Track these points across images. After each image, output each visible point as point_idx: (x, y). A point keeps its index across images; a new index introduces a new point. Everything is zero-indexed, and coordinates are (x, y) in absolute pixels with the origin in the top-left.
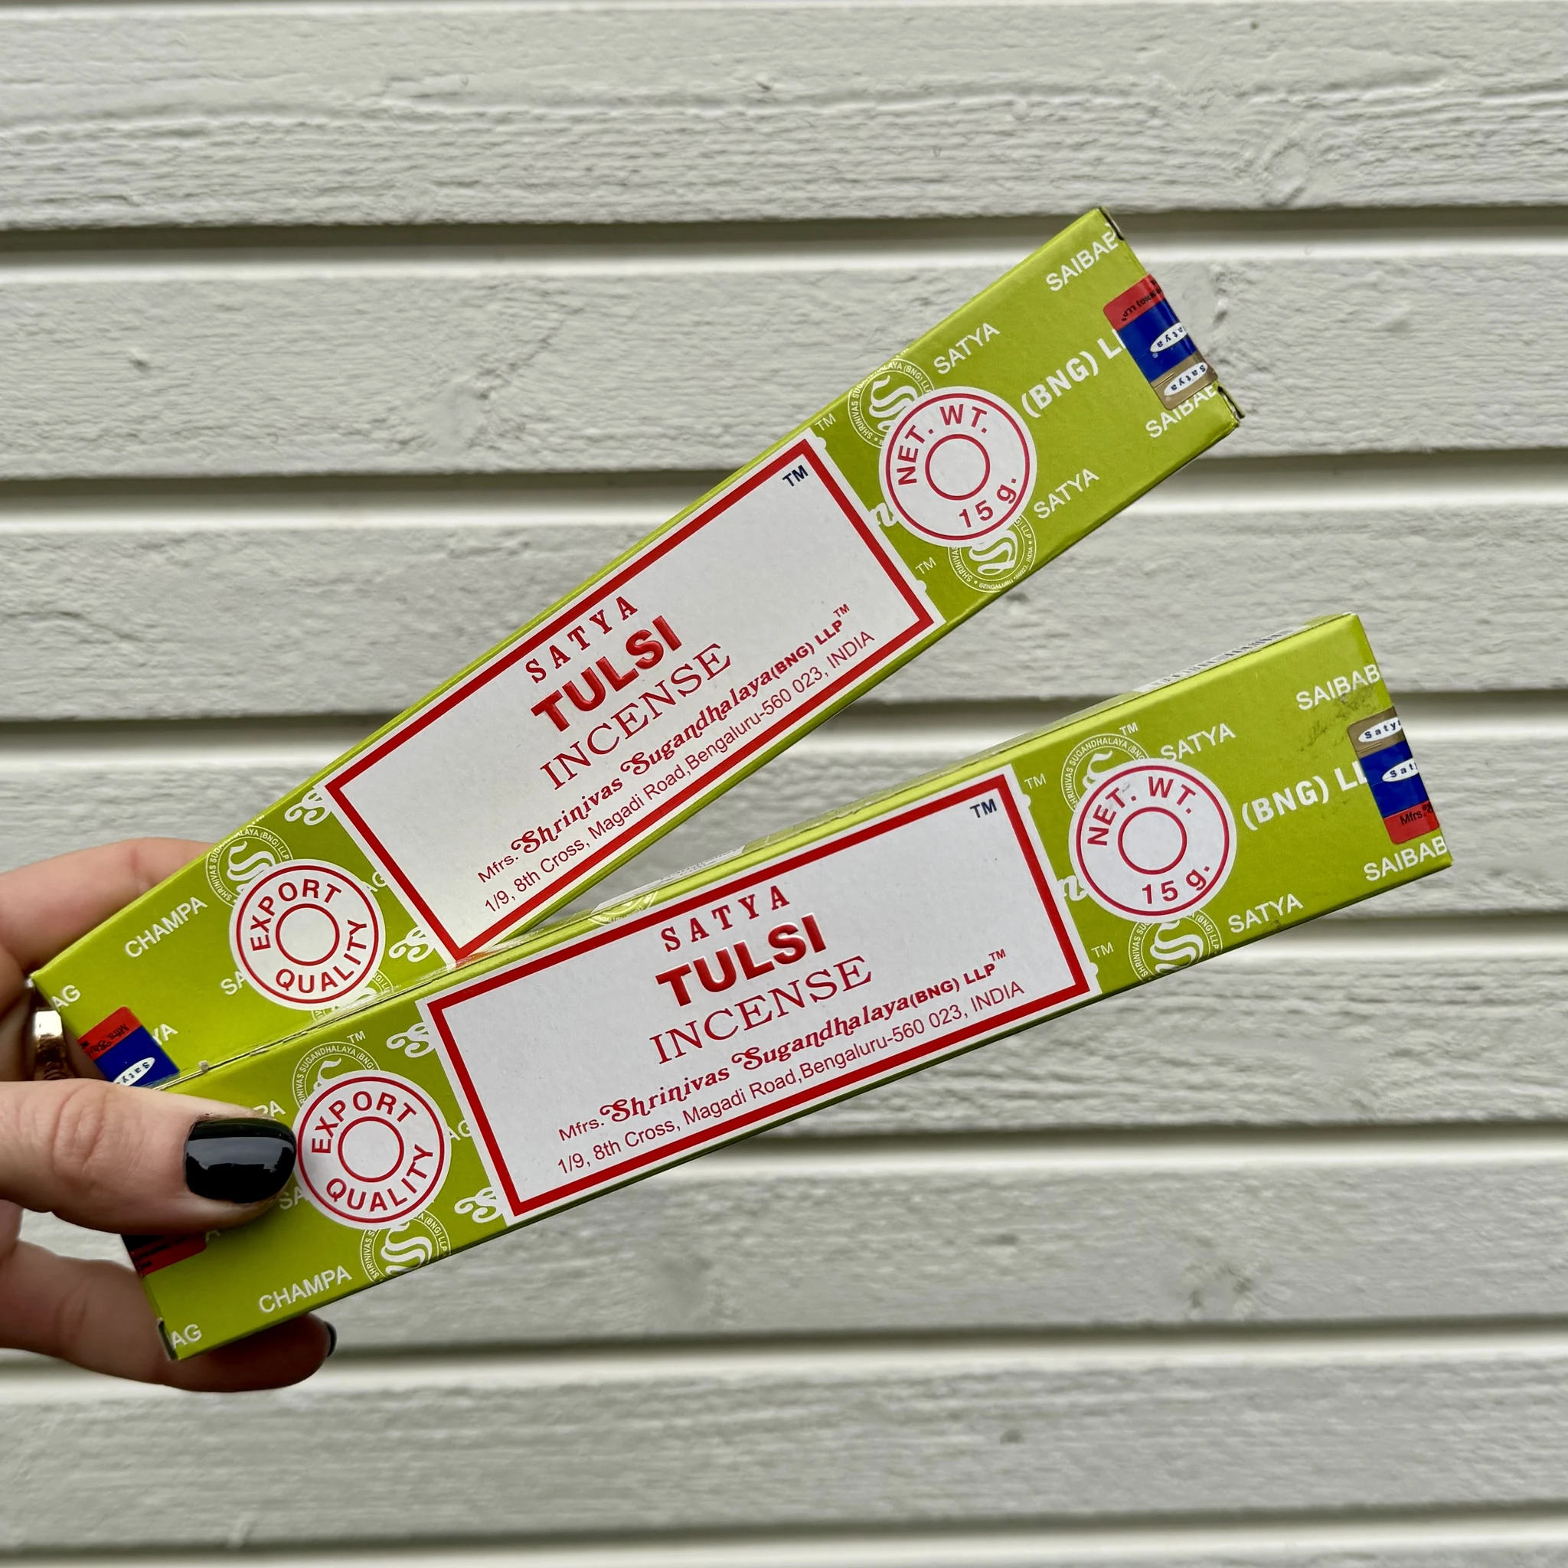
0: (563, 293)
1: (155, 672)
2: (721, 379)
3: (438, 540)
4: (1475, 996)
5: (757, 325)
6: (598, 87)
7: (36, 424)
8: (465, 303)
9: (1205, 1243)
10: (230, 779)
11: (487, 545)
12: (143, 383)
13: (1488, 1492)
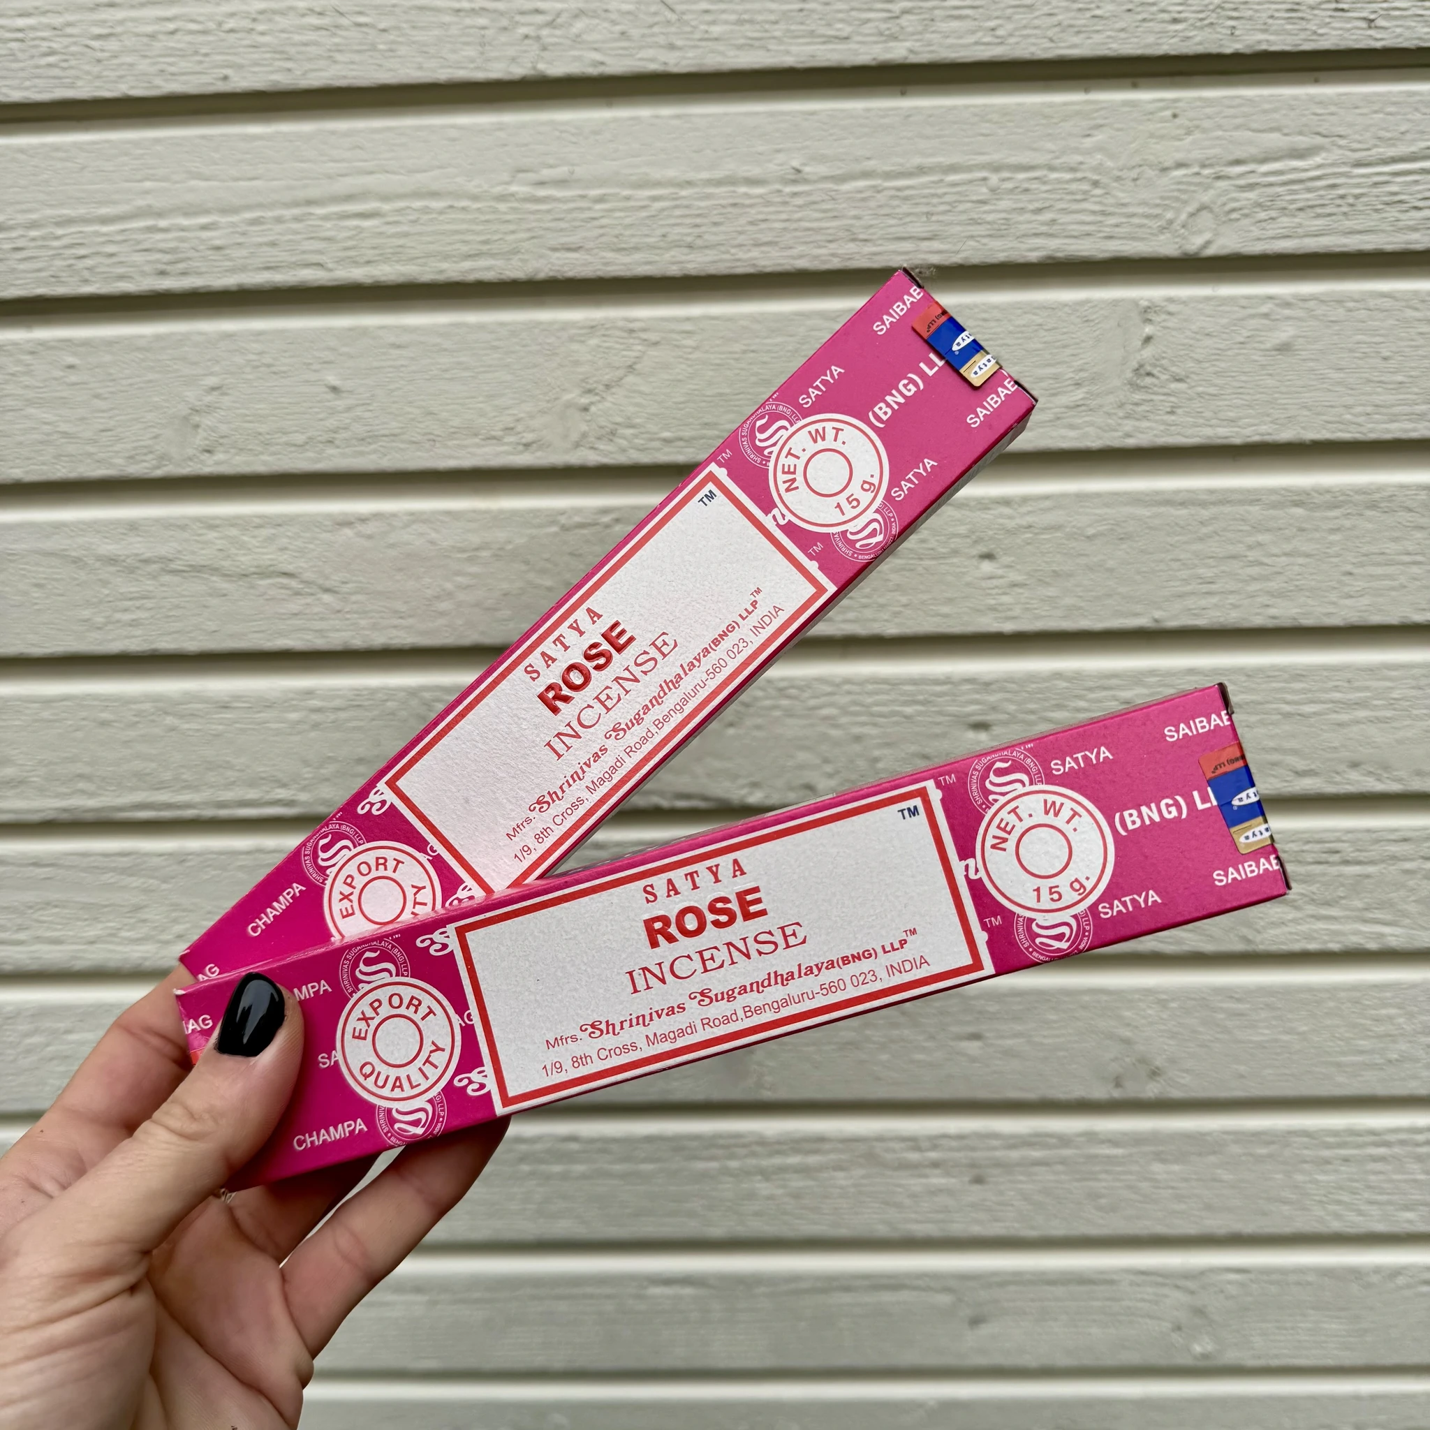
0: (644, 330)
1: (348, 616)
3: (552, 517)
4: (1336, 858)
6: (671, 173)
7: (260, 434)
8: (572, 339)
9: (1127, 1041)
10: (403, 694)
11: (589, 521)
12: (338, 403)
13: (1336, 1226)
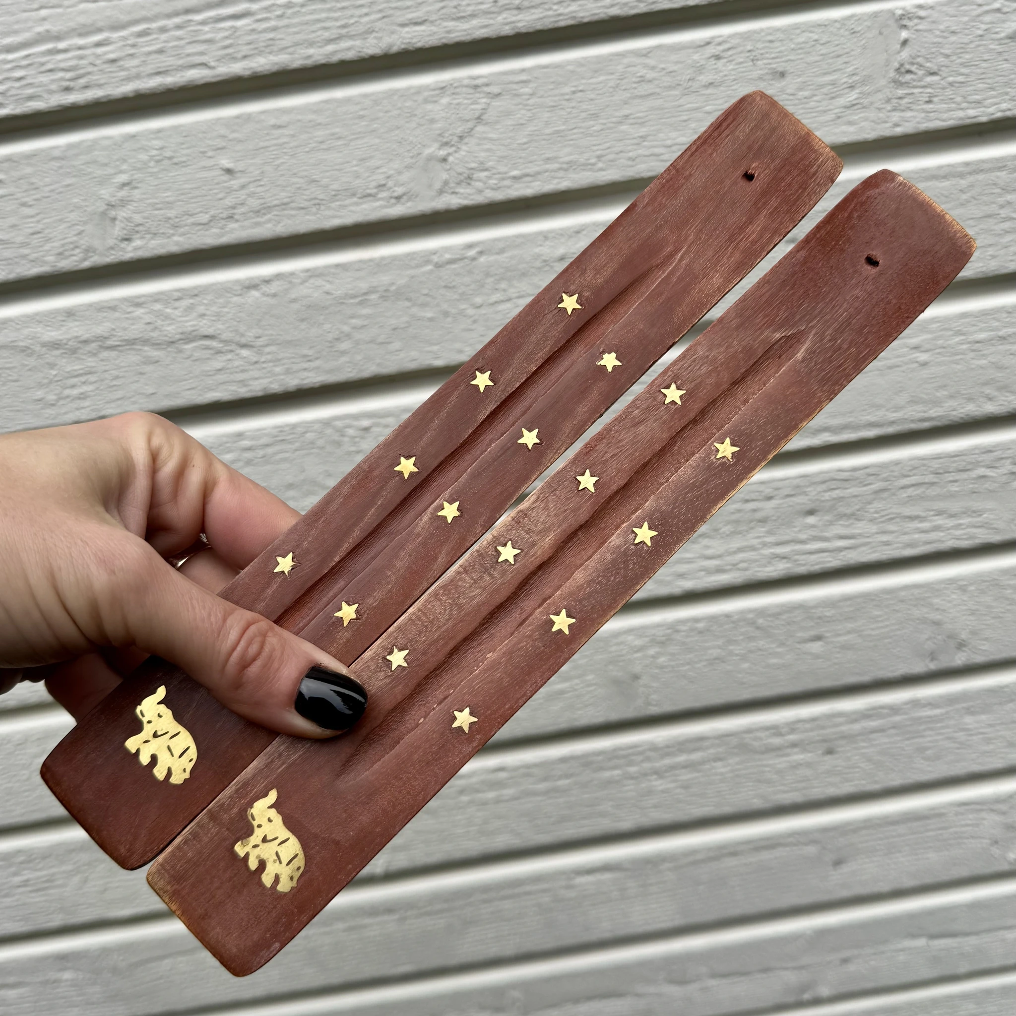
2: (593, 126)
5: (611, 87)
